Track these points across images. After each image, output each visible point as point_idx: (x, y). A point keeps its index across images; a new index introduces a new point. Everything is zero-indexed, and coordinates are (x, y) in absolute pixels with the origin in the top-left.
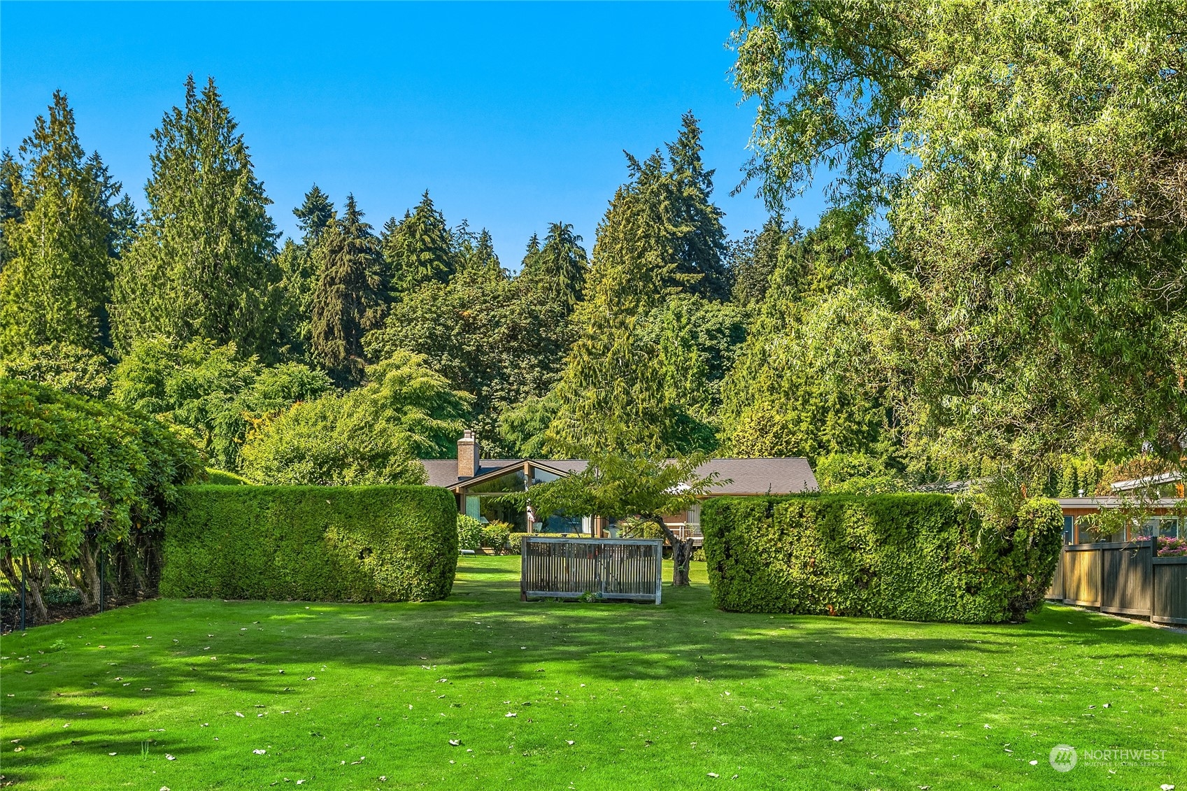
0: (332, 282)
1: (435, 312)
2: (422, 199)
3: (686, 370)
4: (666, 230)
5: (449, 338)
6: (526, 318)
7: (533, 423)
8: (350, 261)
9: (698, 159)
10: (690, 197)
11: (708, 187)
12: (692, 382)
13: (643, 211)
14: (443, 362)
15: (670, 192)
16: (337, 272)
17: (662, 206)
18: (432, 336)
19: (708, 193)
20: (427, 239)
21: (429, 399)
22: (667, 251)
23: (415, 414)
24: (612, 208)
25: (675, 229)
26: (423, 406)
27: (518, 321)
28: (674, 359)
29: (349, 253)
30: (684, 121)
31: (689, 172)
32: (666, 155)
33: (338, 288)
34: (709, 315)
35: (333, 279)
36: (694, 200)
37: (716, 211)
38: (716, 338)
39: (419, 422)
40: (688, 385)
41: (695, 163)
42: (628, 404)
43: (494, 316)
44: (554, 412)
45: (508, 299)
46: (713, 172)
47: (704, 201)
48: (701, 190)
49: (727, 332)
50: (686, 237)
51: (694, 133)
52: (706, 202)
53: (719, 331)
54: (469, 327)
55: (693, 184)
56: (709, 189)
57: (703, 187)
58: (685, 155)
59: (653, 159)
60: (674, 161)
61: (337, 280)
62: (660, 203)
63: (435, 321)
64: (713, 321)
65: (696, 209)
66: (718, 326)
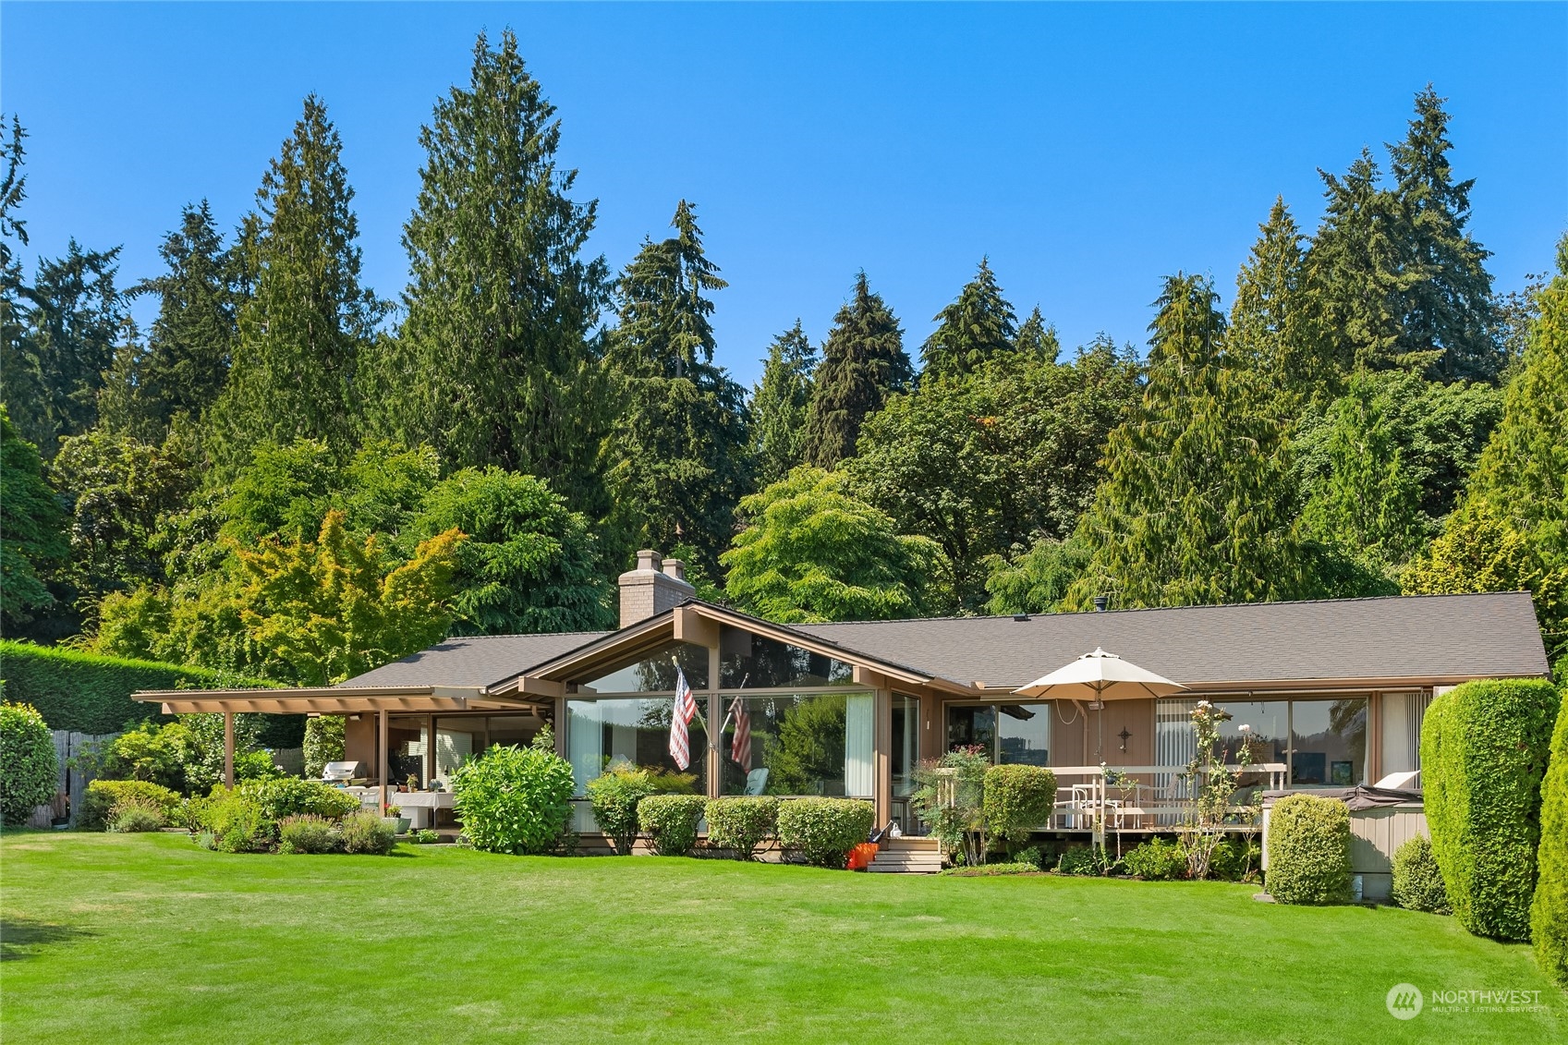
0: (830, 406)
1: (933, 422)
2: (978, 271)
3: (1377, 494)
4: (1377, 280)
5: (954, 464)
6: (1088, 421)
7: (1041, 588)
8: (855, 370)
9: (1444, 164)
10: (1427, 226)
11: (1461, 209)
12: (1388, 515)
13: (1339, 254)
14: (941, 503)
15: (1388, 219)
16: (836, 391)
17: (1372, 242)
18: (923, 460)
19: (1462, 220)
20: (976, 328)
21: (840, 548)
22: (1379, 317)
23: (816, 576)
24: (1265, 237)
25: (1394, 279)
26: (831, 561)
27: (1075, 426)
28: (1354, 474)
29: (855, 360)
30: (1420, 103)
31: (1426, 185)
32: (1385, 163)
33: (837, 415)
34: (1437, 402)
35: (830, 401)
36: (1432, 229)
37: (1472, 247)
38: (1446, 439)
39: (818, 591)
40: (1381, 520)
41: (1438, 170)
42: (1212, 540)
43: (1035, 423)
44: (1081, 566)
45: (1060, 392)
46: (1469, 184)
47: (1453, 231)
48: (1448, 216)
49: (1468, 428)
50: (1415, 288)
51: (1436, 119)
52: (1458, 234)
53: (1452, 426)
54: (994, 443)
55: (1433, 205)
56: (1463, 214)
57: (1452, 209)
58: (1419, 158)
59: (1360, 168)
60: (1400, 172)
61: (836, 404)
62: (1368, 237)
63: (933, 436)
64: (1440, 410)
65: (1438, 248)
66: (1452, 417)
